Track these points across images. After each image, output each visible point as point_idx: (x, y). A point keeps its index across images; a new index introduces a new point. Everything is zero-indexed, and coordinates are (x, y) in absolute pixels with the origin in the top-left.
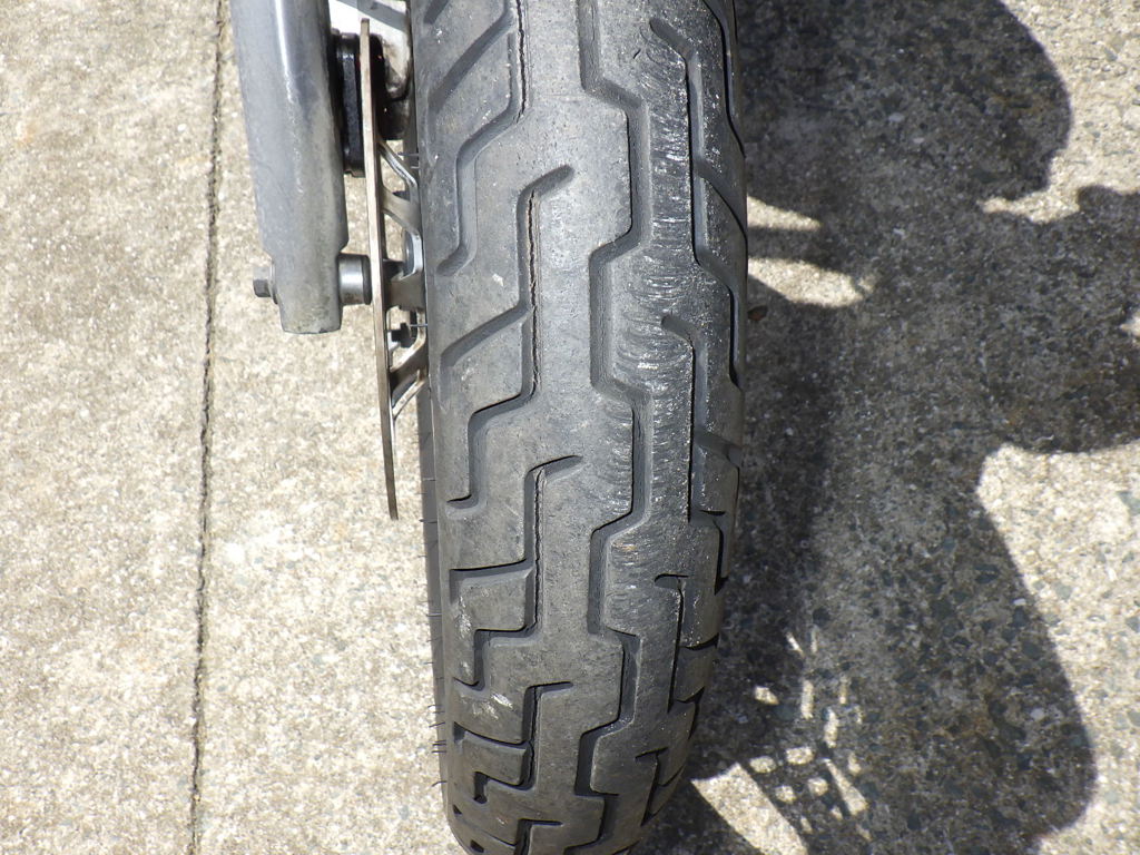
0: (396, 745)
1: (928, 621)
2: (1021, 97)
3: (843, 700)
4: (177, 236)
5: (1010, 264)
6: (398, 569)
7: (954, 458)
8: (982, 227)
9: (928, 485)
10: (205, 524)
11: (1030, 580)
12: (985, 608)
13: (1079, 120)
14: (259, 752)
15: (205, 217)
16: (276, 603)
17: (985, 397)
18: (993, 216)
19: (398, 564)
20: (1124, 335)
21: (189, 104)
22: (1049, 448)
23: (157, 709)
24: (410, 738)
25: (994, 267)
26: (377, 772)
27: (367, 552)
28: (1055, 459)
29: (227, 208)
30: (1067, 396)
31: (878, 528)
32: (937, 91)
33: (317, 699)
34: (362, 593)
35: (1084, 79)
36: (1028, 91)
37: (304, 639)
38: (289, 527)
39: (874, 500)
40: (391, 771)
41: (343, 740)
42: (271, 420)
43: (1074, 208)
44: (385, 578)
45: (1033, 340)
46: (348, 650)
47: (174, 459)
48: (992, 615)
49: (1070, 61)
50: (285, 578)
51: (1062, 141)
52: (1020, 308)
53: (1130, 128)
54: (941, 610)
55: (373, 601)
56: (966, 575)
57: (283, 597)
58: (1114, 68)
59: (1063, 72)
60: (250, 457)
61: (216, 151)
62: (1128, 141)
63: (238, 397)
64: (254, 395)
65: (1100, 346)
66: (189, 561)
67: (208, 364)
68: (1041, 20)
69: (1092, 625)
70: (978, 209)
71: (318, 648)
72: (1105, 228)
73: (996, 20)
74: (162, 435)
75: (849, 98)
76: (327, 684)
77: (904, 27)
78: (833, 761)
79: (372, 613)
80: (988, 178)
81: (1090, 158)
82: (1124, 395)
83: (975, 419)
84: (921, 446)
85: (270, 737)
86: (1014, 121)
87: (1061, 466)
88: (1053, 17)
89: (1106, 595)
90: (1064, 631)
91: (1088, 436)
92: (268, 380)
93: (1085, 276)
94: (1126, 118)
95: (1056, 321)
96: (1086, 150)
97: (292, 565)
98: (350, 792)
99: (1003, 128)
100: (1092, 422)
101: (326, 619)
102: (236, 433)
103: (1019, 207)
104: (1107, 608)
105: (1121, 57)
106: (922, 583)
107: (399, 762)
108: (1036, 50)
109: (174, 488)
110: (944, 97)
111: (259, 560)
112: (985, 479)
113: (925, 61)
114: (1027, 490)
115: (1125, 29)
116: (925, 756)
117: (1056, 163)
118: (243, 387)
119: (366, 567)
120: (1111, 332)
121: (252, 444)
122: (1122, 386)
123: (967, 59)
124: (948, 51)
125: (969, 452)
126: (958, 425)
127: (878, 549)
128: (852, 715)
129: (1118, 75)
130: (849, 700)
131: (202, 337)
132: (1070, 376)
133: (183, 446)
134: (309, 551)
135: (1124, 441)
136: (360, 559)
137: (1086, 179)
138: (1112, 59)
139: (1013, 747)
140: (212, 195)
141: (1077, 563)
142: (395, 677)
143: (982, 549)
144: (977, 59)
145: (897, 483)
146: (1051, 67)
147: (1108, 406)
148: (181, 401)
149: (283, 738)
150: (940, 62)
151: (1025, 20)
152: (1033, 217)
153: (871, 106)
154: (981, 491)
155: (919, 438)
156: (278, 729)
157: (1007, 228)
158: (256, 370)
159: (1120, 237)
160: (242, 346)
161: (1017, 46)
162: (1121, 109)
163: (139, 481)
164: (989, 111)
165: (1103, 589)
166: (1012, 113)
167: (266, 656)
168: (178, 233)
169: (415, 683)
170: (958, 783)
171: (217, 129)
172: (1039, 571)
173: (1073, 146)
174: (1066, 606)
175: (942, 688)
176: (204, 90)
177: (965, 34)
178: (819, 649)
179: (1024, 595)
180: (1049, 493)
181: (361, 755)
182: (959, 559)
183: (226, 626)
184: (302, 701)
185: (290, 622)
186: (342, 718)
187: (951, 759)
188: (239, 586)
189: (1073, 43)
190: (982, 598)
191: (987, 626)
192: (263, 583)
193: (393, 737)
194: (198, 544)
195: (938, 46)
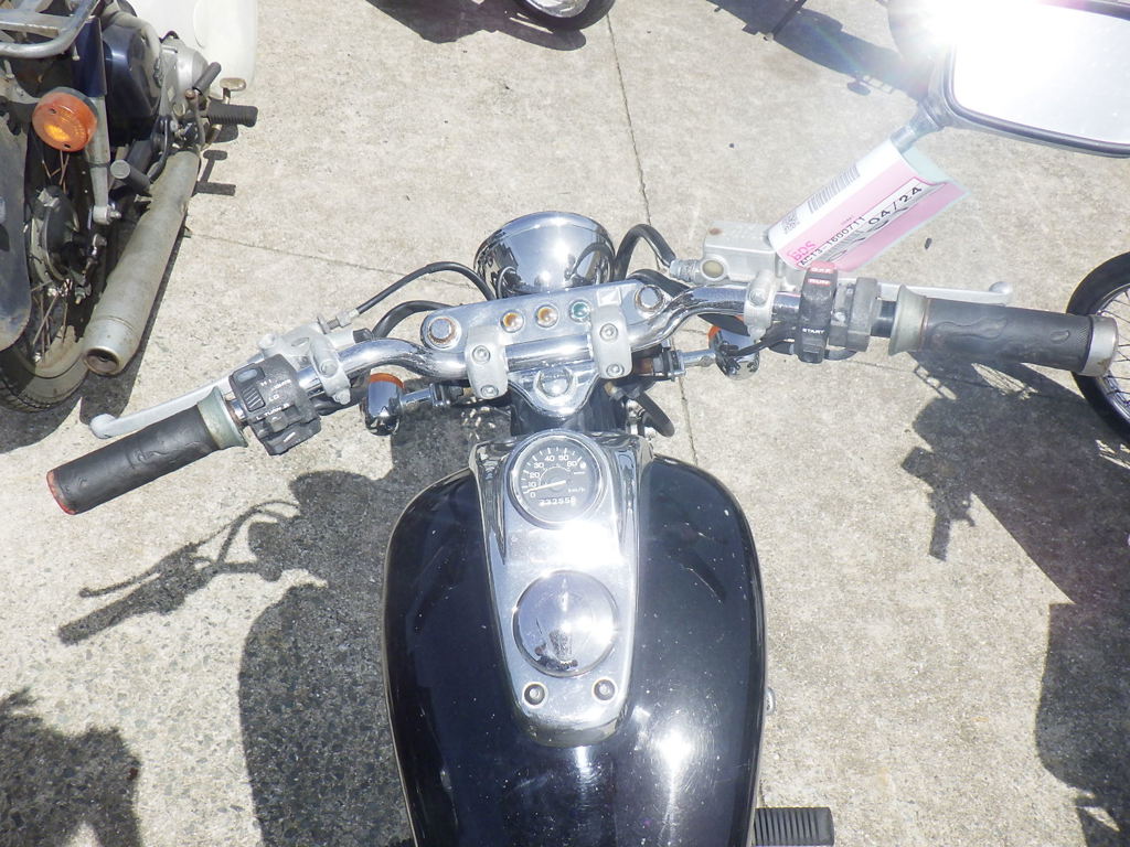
2: (271, 644)
7: (395, 481)
8: (333, 574)
9: (409, 474)
13: (250, 622)
18: (324, 578)
20: (301, 511)
28: (357, 472)
30: (339, 493)
35: (231, 647)
36: (265, 647)
43: (284, 573)
49: (231, 662)
53: (229, 611)
58: (211, 651)
59: (238, 654)
62: (235, 604)
65: (314, 509)
68: (226, 697)
70: (329, 582)
73: (251, 704)
80: (316, 600)
81: (259, 598)
82: (317, 489)
86: (283, 631)
88: (218, 697)
93: (300, 541)
94: (226, 617)
95: (326, 524)
96: (258, 603)
99: (291, 627)
100: (335, 482)
103: (310, 580)
105: (201, 656)
106: (426, 446)
108: (242, 676)
110: (311, 655)
112: (387, 471)
113: (308, 684)
114: (373, 465)
115: (185, 676)
117: (277, 600)
120: (305, 514)
122: (315, 493)
123: (284, 680)
124: (291, 688)
129: (212, 645)
132: (334, 500)
137: (270, 586)
138: (206, 658)
144: (279, 677)
147: (326, 486)
150: (300, 681)
151: (236, 699)
152: (306, 573)
154: (391, 468)
157: (321, 571)
159: (273, 554)
161: (251, 681)
162: (224, 623)
164: (293, 639)
173: (263, 608)
177: (275, 698)
180: (366, 463)
189: (220, 674)
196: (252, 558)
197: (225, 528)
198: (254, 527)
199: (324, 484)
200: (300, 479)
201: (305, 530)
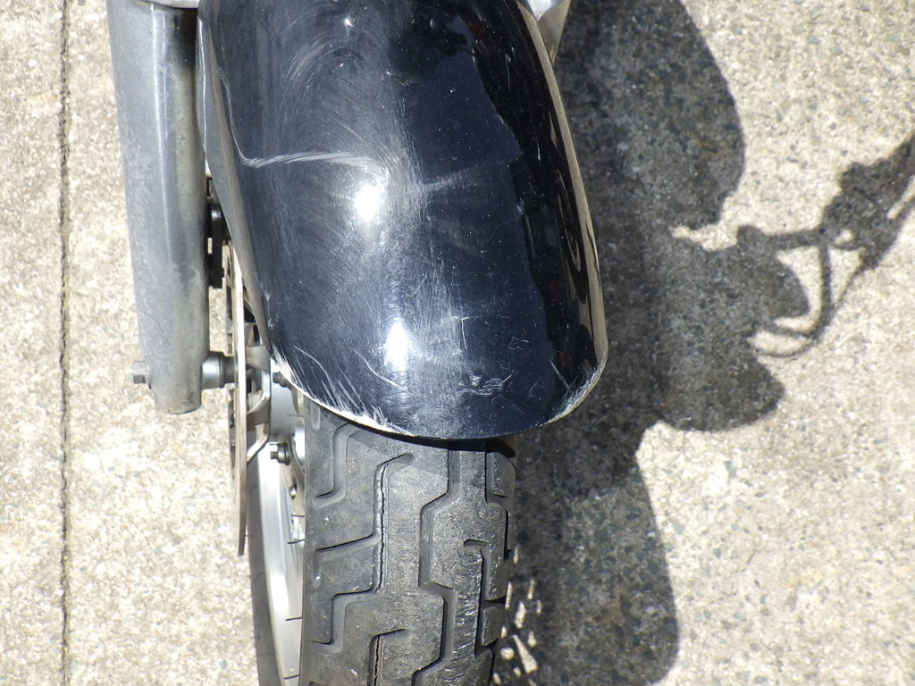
0: (218, 617)
1: (592, 544)
2: (712, 142)
3: (530, 596)
4: (32, 172)
5: (684, 281)
6: (222, 483)
8: (670, 249)
9: (605, 447)
10: (66, 435)
11: (660, 519)
12: (629, 537)
13: (749, 168)
14: (114, 617)
15: (57, 157)
16: (125, 504)
17: (652, 384)
18: (678, 241)
19: (222, 480)
20: (748, 346)
21: (38, 40)
22: (687, 427)
23: (32, 582)
24: (229, 611)
25: (673, 282)
26: (204, 635)
27: (198, 469)
28: (689, 434)
29: (76, 153)
30: (705, 389)
31: (568, 476)
32: (655, 126)
33: (158, 580)
34: (193, 501)
35: (759, 134)
36: (719, 138)
37: (148, 533)
38: (136, 444)
39: (568, 456)
40: (214, 635)
41: (179, 611)
42: (119, 352)
43: (734, 242)
44: (212, 490)
45: (690, 344)
46: (183, 544)
47: (37, 378)
48: (633, 542)
49: (751, 116)
50: (132, 484)
51: (734, 185)
52: (685, 317)
53: (781, 180)
54: (602, 537)
55: (203, 507)
56: (621, 513)
57: (131, 500)
58: (780, 127)
59: (746, 126)
60: (102, 382)
61: (65, 92)
62: (778, 191)
63: (91, 329)
64: (105, 329)
65: (732, 353)
66: (53, 466)
67: (64, 296)
68: (738, 76)
69: (692, 552)
70: (669, 234)
71: (159, 541)
72: (751, 261)
73: (706, 71)
74: (25, 357)
75: (591, 123)
76: (166, 569)
77: (639, 65)
78: (519, 637)
79: (202, 516)
80: (680, 208)
81: (751, 202)
82: (740, 392)
83: (643, 401)
84: (604, 418)
85: (122, 607)
86: (705, 161)
87: (692, 440)
88: (746, 75)
89: (705, 533)
90: (675, 556)
91: (713, 419)
92: (116, 316)
93: (732, 296)
94: (781, 172)
96: (750, 195)
97: (138, 474)
98: (183, 649)
99: (697, 167)
100: (717, 410)
101: (166, 519)
102: (89, 361)
103: (696, 236)
104: (704, 541)
105: (786, 119)
106: (592, 517)
107: (220, 628)
108: (729, 102)
109: (38, 404)
110: (659, 134)
111: (112, 469)
112: (643, 445)
113: (650, 99)
114: (669, 455)
115: (793, 94)
116: (577, 635)
117: (728, 202)
118: (96, 320)
119: (197, 480)
120: (741, 343)
121: (104, 371)
122: (741, 383)
123: (680, 101)
124: (668, 92)
125: (636, 425)
126: (631, 404)
127: (566, 492)
128: (535, 606)
129: (781, 134)
130: (534, 596)
131: (58, 271)
132: (709, 374)
133: (45, 367)
134: (152, 464)
135: (734, 426)
136: (192, 473)
137: (745, 219)
138: (780, 119)
139: (632, 631)
140: (62, 135)
141: (691, 509)
142: (218, 566)
143: (633, 495)
144: (687, 104)
145: (585, 444)
146: (738, 120)
147: (729, 399)
148: (41, 328)
149: (133, 608)
150: (661, 101)
151: (726, 74)
152: (705, 246)
153: (606, 133)
154: (639, 454)
155: (604, 411)
156: (129, 601)
157: (686, 252)
158: (105, 306)
159: (759, 269)
160: (92, 284)
161: (717, 96)
162: (779, 163)
163: (8, 395)
164: (689, 152)
165: (704, 528)
166: (705, 155)
167: (119, 545)
168: (33, 169)
169: (234, 570)
170: (595, 653)
171: (65, 69)
172: (667, 514)
173: (741, 189)
174: (680, 539)
175: (595, 590)
176: (52, 26)
177: (682, 79)
178: (519, 560)
179: (655, 530)
180: (682, 459)
181: (192, 623)
182: (618, 502)
183: (85, 521)
184: (146, 580)
185: (136, 520)
186: (177, 595)
187: (593, 637)
188: (95, 488)
189: (756, 101)
190: (628, 530)
191: (628, 549)
192: (115, 488)
193: (216, 610)
194: (60, 453)
195: (661, 86)
196: (786, 258)
197: (841, 300)
198: (803, 308)
199: (733, 402)
200: (771, 406)
201: (732, 315)
